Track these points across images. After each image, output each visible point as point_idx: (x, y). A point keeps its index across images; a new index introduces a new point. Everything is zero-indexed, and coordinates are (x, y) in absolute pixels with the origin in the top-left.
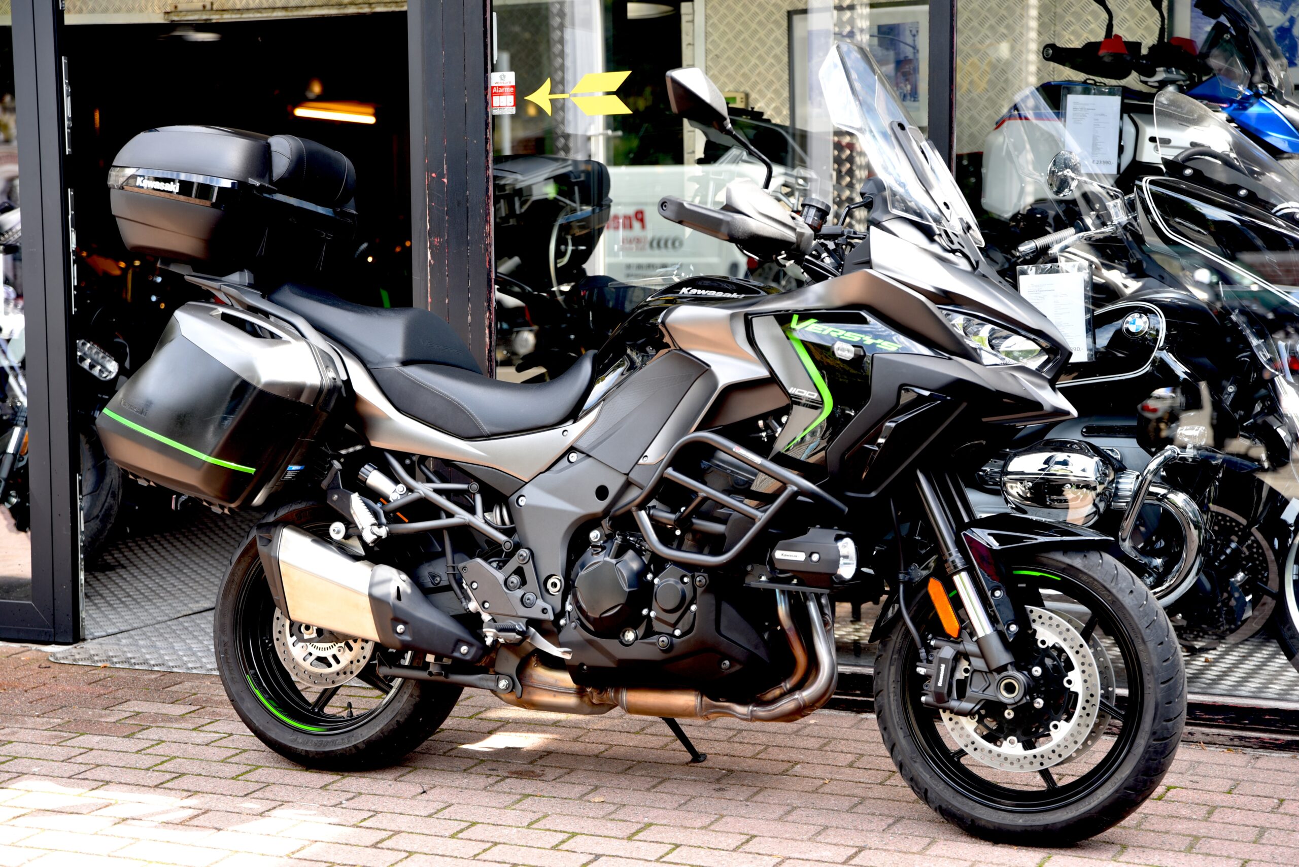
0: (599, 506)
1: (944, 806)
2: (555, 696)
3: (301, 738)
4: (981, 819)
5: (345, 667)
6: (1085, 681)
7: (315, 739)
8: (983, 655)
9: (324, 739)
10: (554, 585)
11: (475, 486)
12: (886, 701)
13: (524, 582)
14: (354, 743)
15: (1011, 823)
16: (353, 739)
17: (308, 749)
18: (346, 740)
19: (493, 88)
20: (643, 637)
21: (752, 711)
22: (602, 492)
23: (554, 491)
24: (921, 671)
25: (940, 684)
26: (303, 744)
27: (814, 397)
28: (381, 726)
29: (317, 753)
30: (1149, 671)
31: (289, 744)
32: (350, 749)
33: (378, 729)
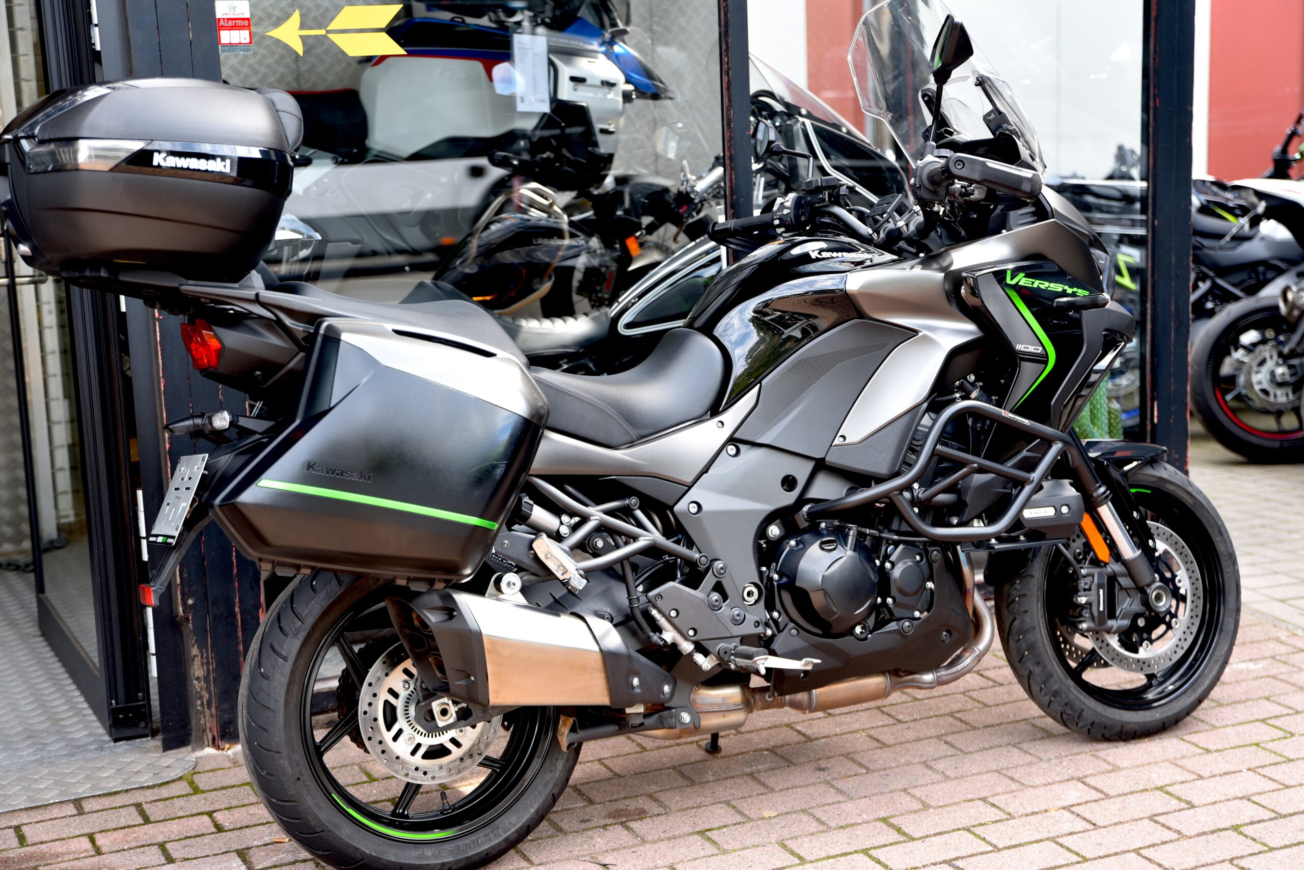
0: (790, 498)
1: (1097, 720)
2: (724, 716)
3: (429, 852)
4: (1129, 723)
5: (470, 749)
6: (1190, 578)
7: (448, 846)
8: (1130, 574)
9: (460, 843)
10: (750, 594)
11: (634, 501)
12: (1039, 636)
13: (725, 597)
14: (504, 836)
15: (1152, 719)
16: (500, 831)
17: (445, 861)
18: (492, 836)
19: (219, 19)
20: (876, 628)
21: (938, 677)
22: (789, 483)
23: (731, 491)
24: (1083, 600)
25: (1101, 609)
26: (434, 856)
27: (1039, 351)
28: (536, 806)
29: (457, 862)
30: (1226, 558)
31: (417, 863)
32: (499, 844)
33: (532, 810)
